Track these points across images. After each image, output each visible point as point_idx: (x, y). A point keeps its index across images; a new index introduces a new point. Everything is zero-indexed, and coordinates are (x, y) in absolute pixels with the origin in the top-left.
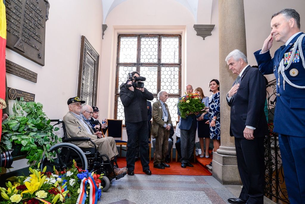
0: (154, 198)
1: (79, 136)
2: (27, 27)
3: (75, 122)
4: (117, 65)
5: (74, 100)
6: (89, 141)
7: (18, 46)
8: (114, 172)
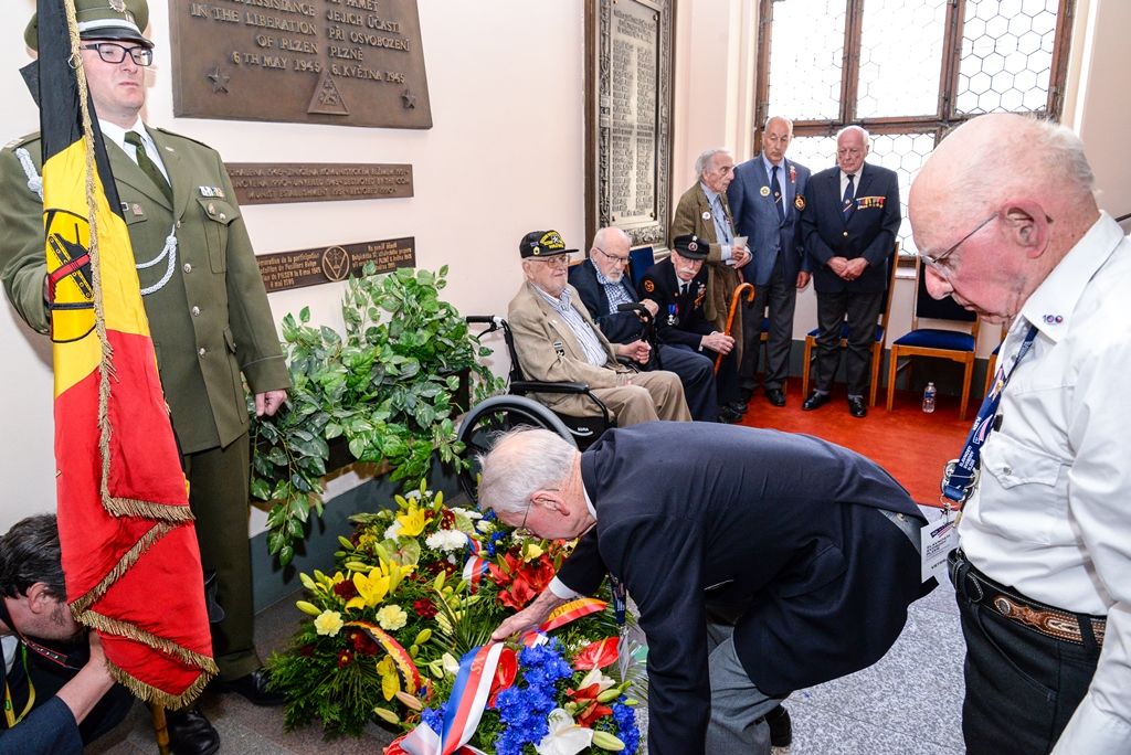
2: (341, 16)
3: (543, 327)
5: (541, 246)
6: (585, 396)
7: (321, 102)
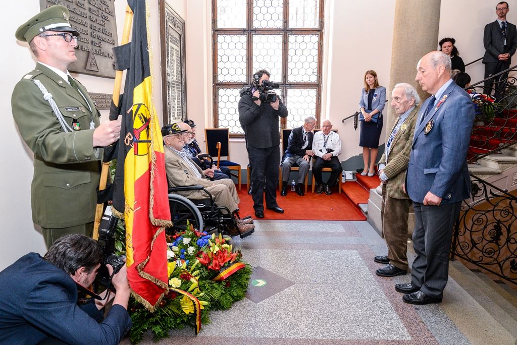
0: (294, 263)
1: (187, 184)
2: (96, 27)
3: (179, 163)
4: (212, 32)
7: (91, 65)
8: (238, 229)
